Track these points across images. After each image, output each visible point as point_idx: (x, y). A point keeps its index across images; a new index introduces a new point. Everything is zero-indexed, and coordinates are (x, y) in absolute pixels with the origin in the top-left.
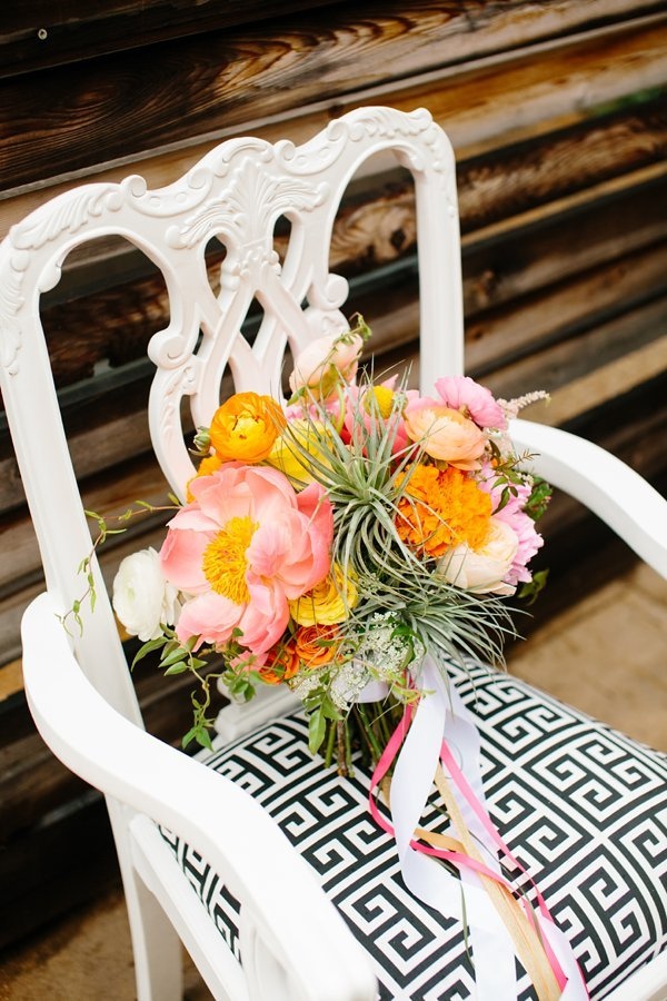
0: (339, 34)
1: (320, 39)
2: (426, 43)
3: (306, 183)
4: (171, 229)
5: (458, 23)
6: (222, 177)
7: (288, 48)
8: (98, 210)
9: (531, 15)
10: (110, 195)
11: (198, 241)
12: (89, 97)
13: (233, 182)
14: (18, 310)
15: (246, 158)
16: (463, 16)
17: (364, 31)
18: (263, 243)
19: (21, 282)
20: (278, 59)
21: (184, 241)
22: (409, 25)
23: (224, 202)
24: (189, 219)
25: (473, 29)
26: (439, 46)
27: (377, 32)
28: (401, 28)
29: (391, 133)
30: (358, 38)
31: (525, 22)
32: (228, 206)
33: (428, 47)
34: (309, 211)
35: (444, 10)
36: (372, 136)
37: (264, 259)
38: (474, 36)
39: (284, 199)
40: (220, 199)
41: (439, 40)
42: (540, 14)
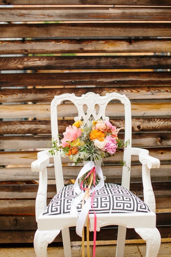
0: (124, 90)
1: (120, 90)
2: (143, 95)
3: (101, 101)
4: (78, 101)
5: (149, 93)
6: (87, 96)
7: (114, 91)
8: (67, 96)
9: (166, 94)
10: (69, 95)
11: (82, 104)
12: (80, 91)
13: (88, 98)
14: (54, 106)
15: (91, 95)
16: (150, 92)
17: (129, 91)
18: (93, 107)
19: (55, 102)
20: (112, 92)
21: (80, 103)
22: (139, 92)
23: (87, 100)
24: (81, 101)
25: (153, 94)
26: (145, 96)
27: (132, 91)
28: (137, 92)
29: (118, 97)
30: (128, 92)
31: (165, 95)
32: (87, 101)
33: (143, 96)
34: (102, 105)
35: (146, 90)
36: (114, 96)
37: (93, 110)
38: (153, 96)
39: (97, 102)
40: (86, 99)
41: (145, 95)
42: (169, 94)
